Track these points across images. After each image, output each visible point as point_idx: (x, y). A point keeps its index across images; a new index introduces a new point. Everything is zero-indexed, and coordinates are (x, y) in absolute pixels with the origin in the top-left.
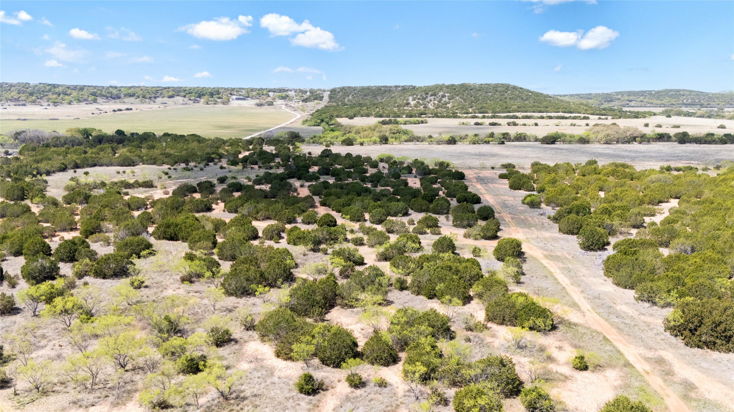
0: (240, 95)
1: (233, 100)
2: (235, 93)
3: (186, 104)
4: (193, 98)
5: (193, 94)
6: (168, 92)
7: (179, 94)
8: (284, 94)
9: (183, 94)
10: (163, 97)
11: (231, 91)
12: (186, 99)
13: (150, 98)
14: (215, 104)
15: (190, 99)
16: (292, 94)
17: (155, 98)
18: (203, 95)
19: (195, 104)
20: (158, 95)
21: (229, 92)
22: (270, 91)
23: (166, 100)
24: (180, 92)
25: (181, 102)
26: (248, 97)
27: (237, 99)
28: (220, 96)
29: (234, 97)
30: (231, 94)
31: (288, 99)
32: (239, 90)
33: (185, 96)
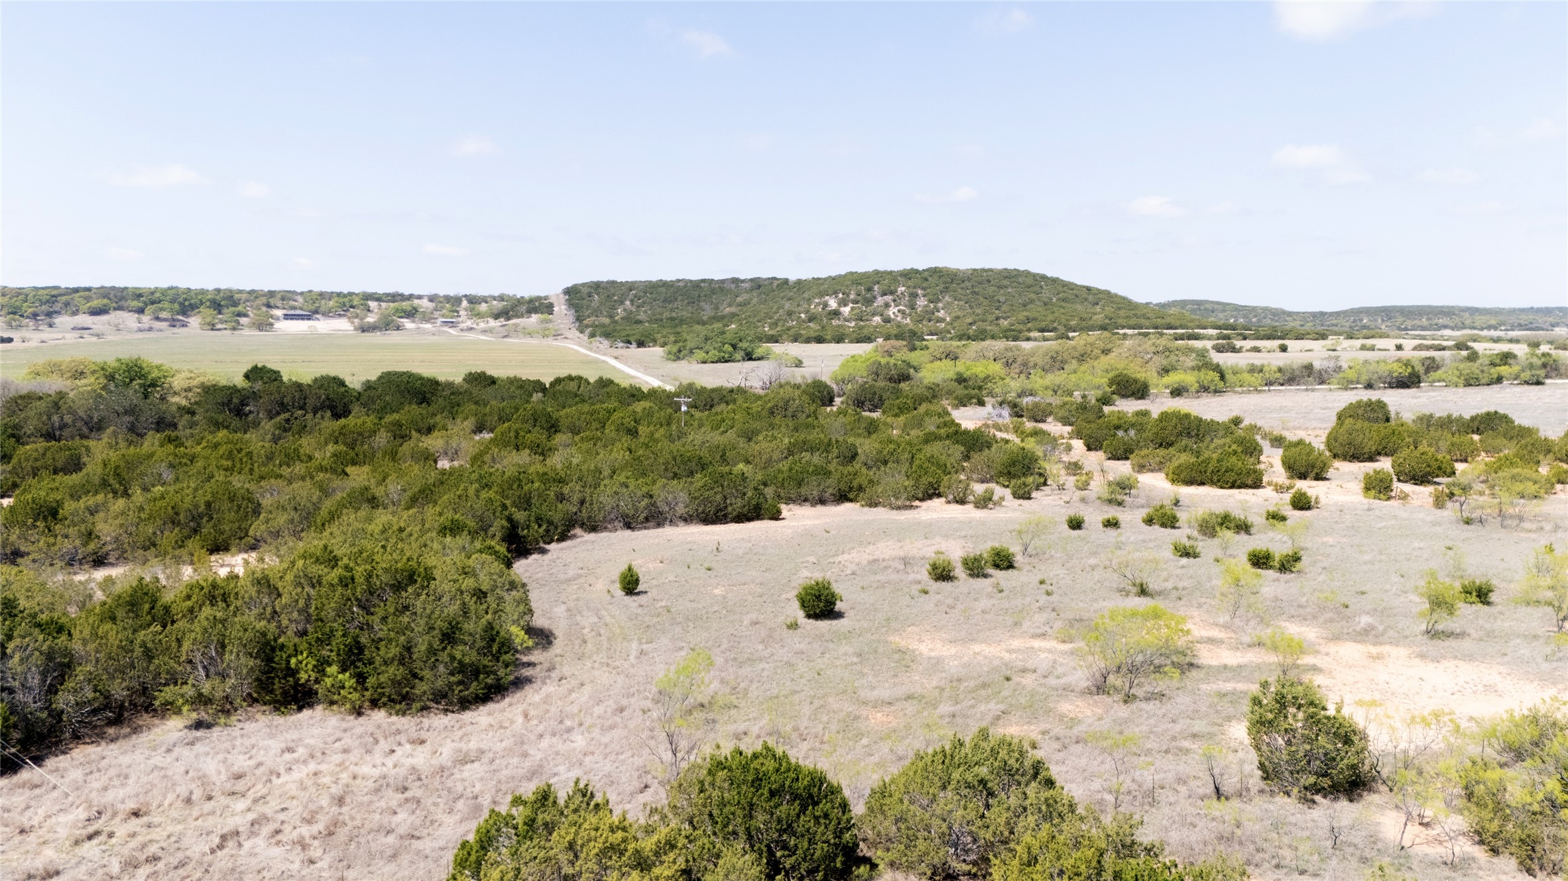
0: (294, 308)
1: (278, 319)
2: (279, 303)
3: (150, 329)
4: (164, 315)
5: (166, 305)
6: (88, 299)
7: (122, 303)
8: (405, 305)
9: (136, 304)
10: (75, 313)
11: (268, 299)
12: (146, 319)
13: (35, 316)
14: (234, 329)
15: (157, 319)
16: (425, 304)
17: (49, 314)
18: (193, 307)
19: (175, 330)
20: (57, 307)
21: (264, 300)
22: (368, 297)
23: (84, 319)
24: (123, 298)
25: (136, 325)
26: (316, 312)
27: (287, 317)
28: (240, 308)
29: (279, 313)
30: (269, 306)
31: (418, 316)
32: (287, 296)
33: (141, 311)
